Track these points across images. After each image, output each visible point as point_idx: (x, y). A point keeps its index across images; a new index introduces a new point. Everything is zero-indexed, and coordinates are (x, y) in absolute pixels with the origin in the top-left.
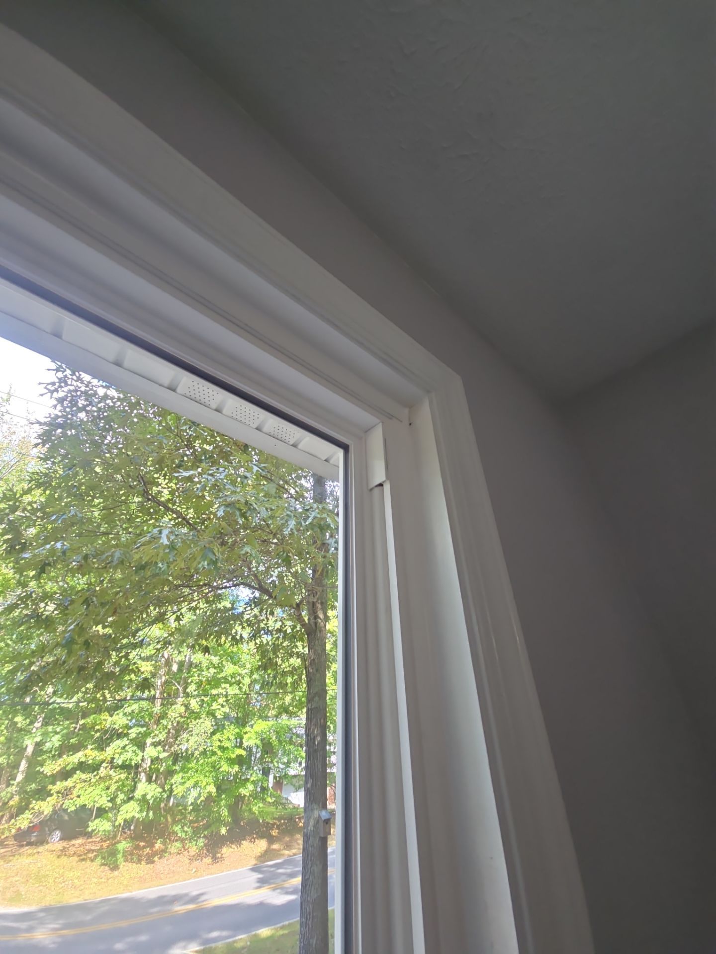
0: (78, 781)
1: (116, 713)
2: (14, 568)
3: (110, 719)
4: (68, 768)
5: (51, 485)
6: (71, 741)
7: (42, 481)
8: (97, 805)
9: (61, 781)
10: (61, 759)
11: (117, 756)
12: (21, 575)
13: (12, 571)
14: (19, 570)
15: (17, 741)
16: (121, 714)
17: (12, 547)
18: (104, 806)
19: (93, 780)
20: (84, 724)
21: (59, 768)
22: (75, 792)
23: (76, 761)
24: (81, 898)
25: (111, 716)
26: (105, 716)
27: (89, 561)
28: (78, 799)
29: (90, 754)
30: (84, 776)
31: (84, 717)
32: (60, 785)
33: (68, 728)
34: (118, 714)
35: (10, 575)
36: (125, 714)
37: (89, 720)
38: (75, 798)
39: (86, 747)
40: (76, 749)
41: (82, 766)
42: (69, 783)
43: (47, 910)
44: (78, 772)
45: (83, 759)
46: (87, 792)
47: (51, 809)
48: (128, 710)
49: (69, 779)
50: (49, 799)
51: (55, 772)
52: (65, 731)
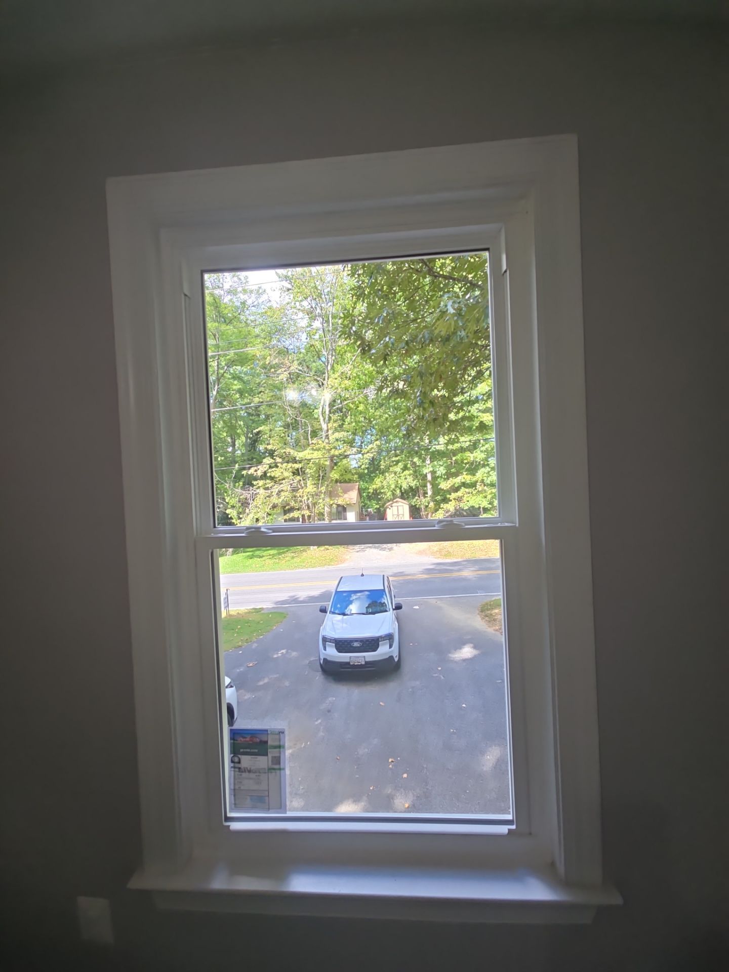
0: (464, 493)
1: (475, 451)
2: (371, 362)
3: (472, 455)
4: (456, 485)
5: (365, 294)
6: (452, 470)
7: (359, 294)
8: (482, 506)
9: (454, 493)
10: (449, 481)
11: (485, 478)
12: (376, 366)
13: (370, 365)
14: (374, 363)
15: (420, 472)
16: (479, 452)
17: (363, 349)
18: (486, 507)
19: (474, 492)
20: (456, 460)
21: (450, 486)
22: (465, 499)
23: (459, 481)
24: (487, 556)
25: (472, 453)
26: (468, 454)
27: (411, 345)
28: (468, 503)
29: (465, 477)
30: (467, 490)
31: (454, 455)
32: (453, 495)
33: (446, 462)
34: (476, 452)
35: (371, 369)
36: (482, 451)
37: (459, 457)
38: (466, 502)
39: (462, 473)
40: (456, 475)
41: (464, 485)
42: (459, 494)
43: (468, 561)
44: (462, 488)
45: (463, 481)
46: (472, 499)
47: (454, 508)
48: (483, 449)
49: (459, 492)
50: (450, 503)
51: (448, 488)
52: (445, 464)
